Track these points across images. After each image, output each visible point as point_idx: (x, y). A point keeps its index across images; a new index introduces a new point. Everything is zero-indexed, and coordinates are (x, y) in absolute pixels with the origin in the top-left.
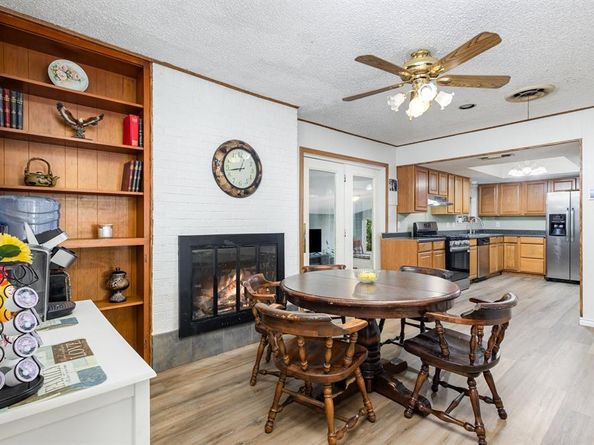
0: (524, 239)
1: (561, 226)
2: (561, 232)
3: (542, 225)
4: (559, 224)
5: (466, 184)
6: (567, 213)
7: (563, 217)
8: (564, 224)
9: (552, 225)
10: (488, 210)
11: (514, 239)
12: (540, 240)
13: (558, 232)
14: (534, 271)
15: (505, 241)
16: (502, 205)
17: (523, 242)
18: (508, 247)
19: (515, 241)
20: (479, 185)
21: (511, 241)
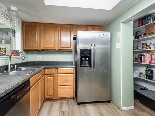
6: (92, 48)
10: (32, 46)
12: (71, 70)
14: (68, 96)
15: (46, 73)
16: (42, 43)
17: (59, 72)
18: (48, 78)
19: (54, 72)
20: (24, 22)
21: (51, 73)
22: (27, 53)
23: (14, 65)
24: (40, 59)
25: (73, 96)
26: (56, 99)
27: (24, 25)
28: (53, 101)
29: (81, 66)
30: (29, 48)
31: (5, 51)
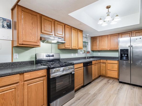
0: (109, 61)
1: (126, 55)
2: (126, 58)
3: (117, 55)
4: (125, 54)
5: (80, 34)
6: (129, 48)
7: (127, 50)
8: (128, 54)
9: (121, 55)
10: (95, 48)
11: (105, 61)
12: (116, 62)
13: (124, 58)
14: (114, 77)
15: (101, 62)
16: (100, 46)
17: (108, 62)
18: (102, 65)
19: (105, 62)
20: (92, 37)
21: (104, 62)
22: (93, 52)
23: (88, 57)
24: (100, 55)
25: (117, 78)
26: (106, 77)
27: (92, 39)
28: (105, 78)
29: (121, 60)
30: (94, 49)
31: (85, 51)
